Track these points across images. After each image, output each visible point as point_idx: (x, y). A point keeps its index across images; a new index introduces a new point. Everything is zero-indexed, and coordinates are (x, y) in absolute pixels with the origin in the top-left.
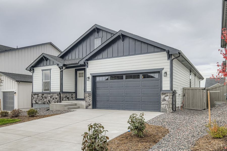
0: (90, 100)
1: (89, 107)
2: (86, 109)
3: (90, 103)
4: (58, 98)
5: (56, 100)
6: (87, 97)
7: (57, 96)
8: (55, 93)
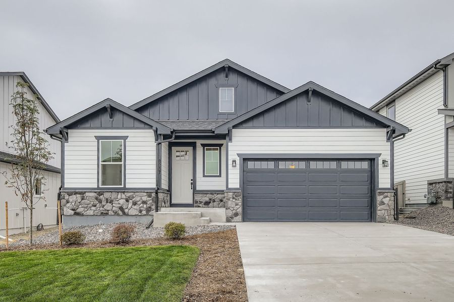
0: (237, 205)
1: (235, 218)
3: (238, 210)
4: (148, 203)
5: (145, 206)
6: (231, 199)
7: (146, 197)
8: (142, 191)
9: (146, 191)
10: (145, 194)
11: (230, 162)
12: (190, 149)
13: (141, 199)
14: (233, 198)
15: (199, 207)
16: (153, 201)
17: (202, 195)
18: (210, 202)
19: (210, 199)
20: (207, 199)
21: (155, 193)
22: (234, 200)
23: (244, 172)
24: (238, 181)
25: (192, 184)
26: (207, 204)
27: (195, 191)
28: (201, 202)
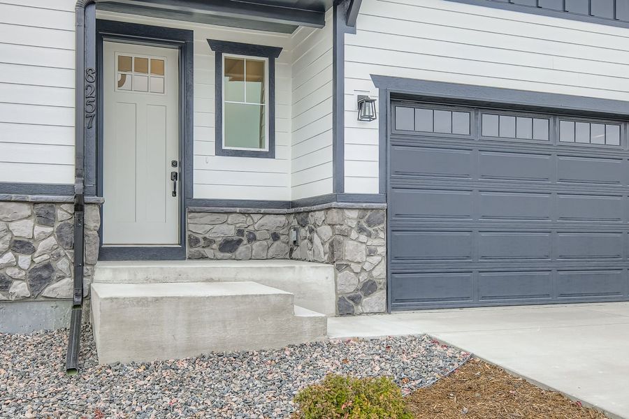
0: (371, 253)
1: (365, 300)
2: (342, 318)
3: (375, 273)
4: (40, 247)
5: (25, 261)
6: (354, 234)
7: (30, 222)
8: (14, 197)
9: (30, 198)
10: (26, 210)
11: (350, 103)
12: (168, 55)
13: (8, 231)
14: (361, 230)
15: (203, 257)
16: (60, 238)
17: (215, 216)
18: (240, 241)
19: (240, 232)
20: (229, 231)
21: (71, 209)
22: (363, 238)
23: (392, 140)
24: (373, 170)
25: (174, 176)
26: (229, 246)
27: (188, 204)
28: (209, 242)
